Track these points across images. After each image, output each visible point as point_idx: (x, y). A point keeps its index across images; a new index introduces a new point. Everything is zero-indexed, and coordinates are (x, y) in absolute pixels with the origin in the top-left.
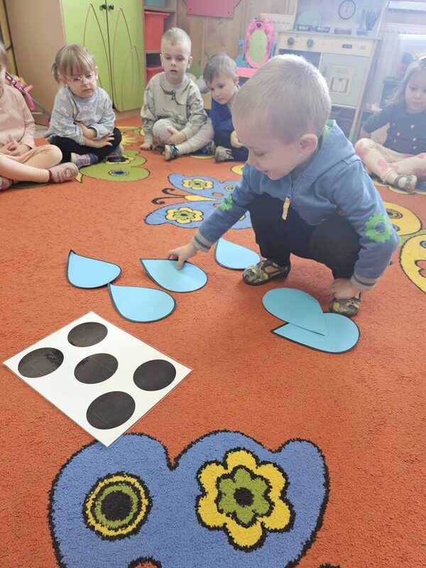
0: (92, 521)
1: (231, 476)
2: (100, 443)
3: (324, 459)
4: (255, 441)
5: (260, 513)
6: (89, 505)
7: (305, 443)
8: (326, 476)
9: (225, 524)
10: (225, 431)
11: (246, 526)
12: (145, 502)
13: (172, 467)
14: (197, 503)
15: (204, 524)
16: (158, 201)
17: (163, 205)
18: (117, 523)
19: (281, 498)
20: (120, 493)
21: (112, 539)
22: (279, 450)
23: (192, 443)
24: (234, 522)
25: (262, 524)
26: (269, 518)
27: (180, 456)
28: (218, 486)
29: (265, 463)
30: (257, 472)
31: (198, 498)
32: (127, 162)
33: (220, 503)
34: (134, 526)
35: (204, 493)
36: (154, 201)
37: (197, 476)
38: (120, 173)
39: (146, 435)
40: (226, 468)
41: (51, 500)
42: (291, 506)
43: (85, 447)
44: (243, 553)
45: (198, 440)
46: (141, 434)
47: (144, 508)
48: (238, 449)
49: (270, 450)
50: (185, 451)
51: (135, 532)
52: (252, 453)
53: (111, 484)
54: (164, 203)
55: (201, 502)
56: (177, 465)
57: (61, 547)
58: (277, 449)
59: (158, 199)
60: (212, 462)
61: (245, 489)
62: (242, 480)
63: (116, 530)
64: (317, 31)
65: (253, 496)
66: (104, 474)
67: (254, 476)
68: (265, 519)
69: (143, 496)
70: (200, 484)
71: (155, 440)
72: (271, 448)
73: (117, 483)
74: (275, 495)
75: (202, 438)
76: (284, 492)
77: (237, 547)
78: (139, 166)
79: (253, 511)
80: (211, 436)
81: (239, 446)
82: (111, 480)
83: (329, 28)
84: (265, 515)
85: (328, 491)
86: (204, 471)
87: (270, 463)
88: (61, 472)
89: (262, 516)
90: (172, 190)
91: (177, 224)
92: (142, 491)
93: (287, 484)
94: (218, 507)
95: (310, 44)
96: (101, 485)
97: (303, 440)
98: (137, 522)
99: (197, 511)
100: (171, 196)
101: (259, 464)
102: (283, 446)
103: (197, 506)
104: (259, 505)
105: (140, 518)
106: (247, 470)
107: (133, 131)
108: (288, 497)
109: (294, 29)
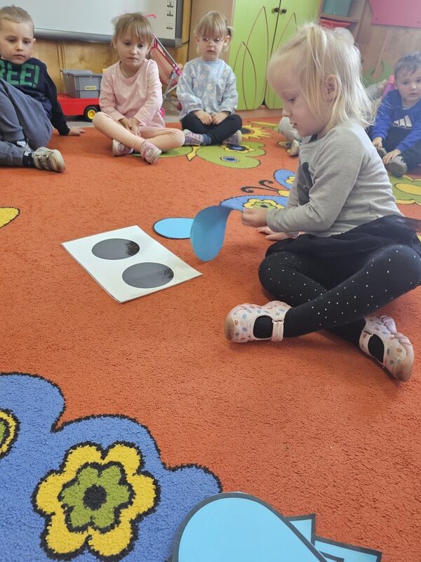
1: (101, 468)
4: (156, 446)
5: (97, 524)
7: (210, 476)
9: (53, 514)
10: (134, 420)
11: (71, 529)
13: (55, 429)
14: (46, 477)
15: (34, 501)
16: (247, 190)
19: (132, 522)
22: (174, 470)
23: (93, 416)
24: (64, 517)
25: (89, 537)
26: (102, 536)
27: (71, 422)
28: (79, 471)
29: (147, 474)
30: (130, 479)
33: (66, 490)
35: (61, 470)
36: (243, 189)
37: (69, 450)
38: (232, 159)
39: (59, 388)
40: (103, 457)
42: (135, 537)
44: (44, 555)
45: (99, 416)
46: (55, 385)
48: (131, 445)
49: (164, 464)
50: (79, 420)
52: (142, 457)
54: (252, 192)
55: (50, 478)
56: (61, 429)
58: (172, 466)
60: (94, 444)
61: (103, 490)
62: (109, 479)
65: (105, 502)
67: (123, 481)
68: (96, 535)
70: (65, 459)
71: (63, 396)
72: (167, 462)
74: (128, 515)
75: (105, 416)
76: (140, 517)
77: (44, 544)
78: (254, 157)
79: (91, 518)
80: (116, 418)
81: (134, 442)
84: (100, 529)
86: (79, 449)
87: (152, 477)
89: (95, 529)
90: (271, 182)
93: (152, 510)
94: (61, 492)
97: (210, 473)
99: (39, 484)
101: (140, 471)
102: (182, 467)
103: (43, 479)
104: (103, 515)
106: (123, 471)
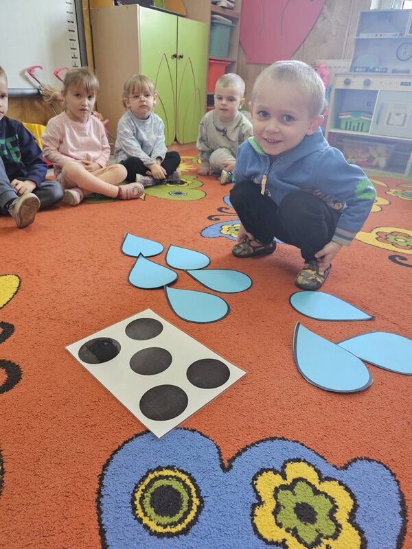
0: (140, 513)
1: (291, 487)
2: (152, 433)
3: (398, 484)
4: (318, 454)
5: (325, 534)
6: (138, 495)
7: (375, 463)
8: (403, 503)
9: (285, 540)
10: (283, 439)
11: (309, 546)
12: (196, 501)
13: (226, 468)
14: (253, 512)
15: (260, 537)
16: (213, 218)
17: (218, 221)
18: (166, 520)
19: (349, 521)
20: (170, 487)
21: (160, 535)
22: (345, 468)
23: (247, 446)
24: (295, 539)
25: (328, 547)
26: (336, 541)
27: (234, 458)
28: (275, 497)
29: (329, 479)
30: (320, 488)
31: (254, 506)
32: (186, 184)
33: (278, 516)
34: (184, 525)
35: (260, 503)
36: (210, 218)
37: (253, 483)
38: (180, 193)
39: (198, 432)
40: (285, 478)
41: (101, 484)
42: (361, 533)
43: (137, 435)
45: (253, 445)
46: (193, 431)
47: (194, 508)
48: (298, 460)
49: (335, 466)
50: (239, 454)
51: (185, 532)
52: (313, 466)
53: (161, 477)
54: (219, 219)
55: (257, 511)
56: (230, 467)
57: (107, 535)
58: (343, 465)
59: (213, 216)
60: (270, 470)
61: (307, 504)
62: (303, 494)
63: (165, 527)
64: (373, 71)
65: (316, 513)
66: (154, 466)
67: (316, 492)
68: (330, 542)
69: (194, 495)
70: (256, 491)
71: (208, 438)
72: (336, 464)
73: (167, 477)
74: (342, 516)
75: (258, 443)
76: (352, 515)
78: (196, 189)
79: (316, 531)
80: (267, 442)
81: (299, 457)
82: (161, 473)
83: (387, 69)
84: (331, 537)
85: (405, 522)
86: (260, 478)
87: (335, 480)
88: (112, 458)
89: (327, 538)
90: (227, 209)
91: (231, 238)
92: (193, 490)
93: (356, 506)
94: (276, 520)
95: (367, 83)
96: (151, 476)
97: (373, 460)
98: (187, 521)
99: (252, 520)
100: (225, 214)
101: (322, 479)
102: (350, 463)
103: (253, 515)
104: (324, 524)
105: (190, 517)
106: (309, 484)
107: (191, 160)
108: (357, 520)
109: (351, 70)
